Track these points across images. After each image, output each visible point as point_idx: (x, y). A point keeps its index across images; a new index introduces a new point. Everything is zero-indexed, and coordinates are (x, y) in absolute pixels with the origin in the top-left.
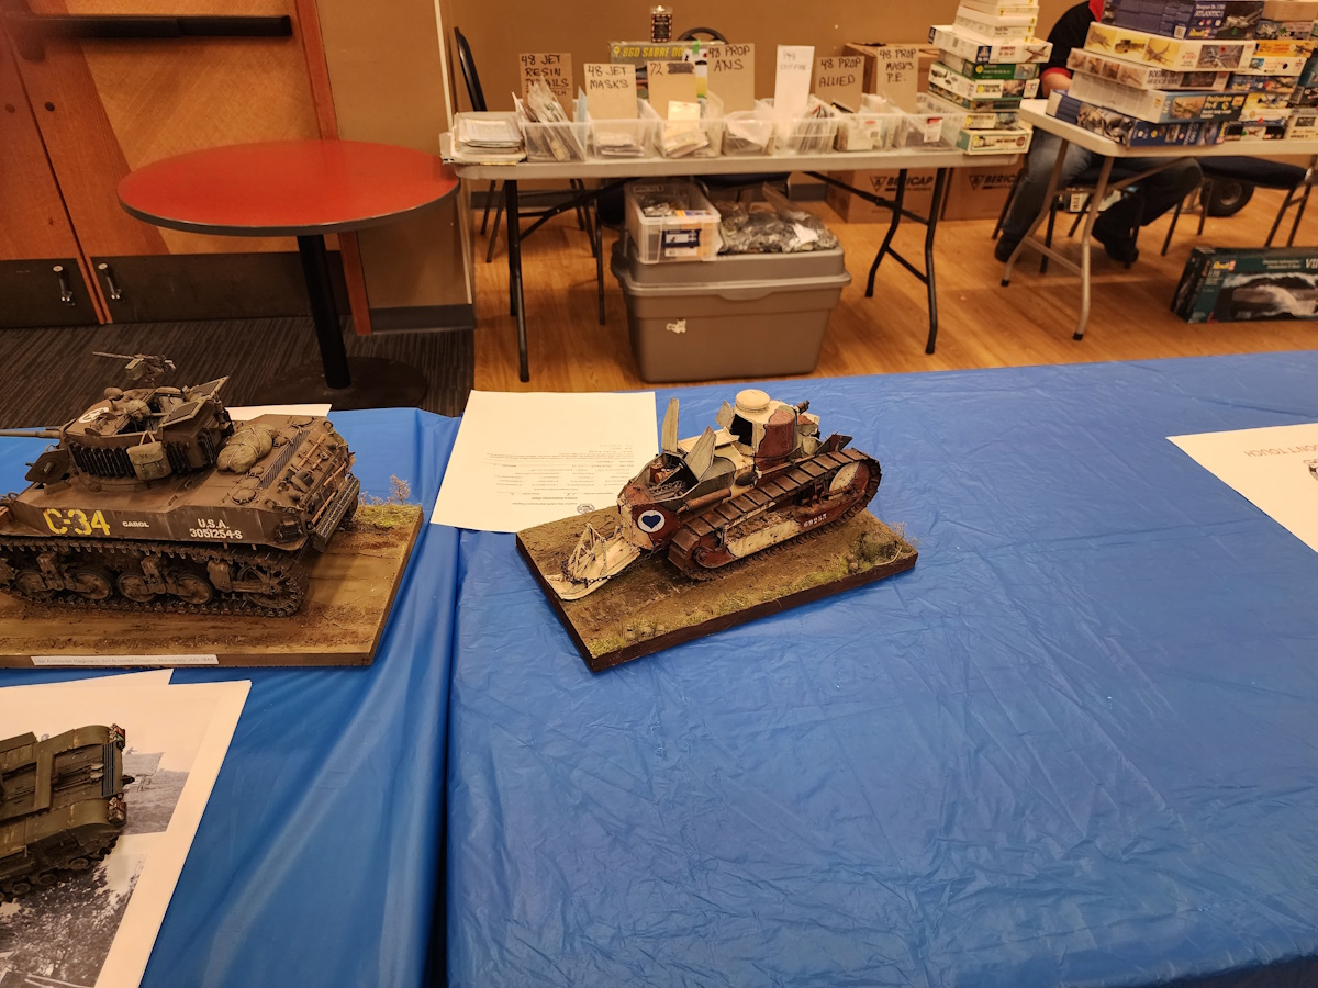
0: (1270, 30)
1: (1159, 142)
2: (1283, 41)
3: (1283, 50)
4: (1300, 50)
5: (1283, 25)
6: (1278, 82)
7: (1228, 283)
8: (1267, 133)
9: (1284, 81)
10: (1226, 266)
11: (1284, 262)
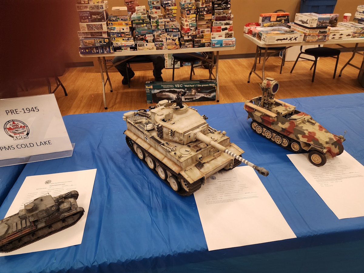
0: (114, 19)
1: (90, 53)
2: (120, 21)
3: (121, 24)
4: (127, 24)
5: (118, 17)
6: (125, 34)
7: (153, 92)
8: (130, 49)
9: (127, 34)
10: (150, 87)
11: (168, 86)
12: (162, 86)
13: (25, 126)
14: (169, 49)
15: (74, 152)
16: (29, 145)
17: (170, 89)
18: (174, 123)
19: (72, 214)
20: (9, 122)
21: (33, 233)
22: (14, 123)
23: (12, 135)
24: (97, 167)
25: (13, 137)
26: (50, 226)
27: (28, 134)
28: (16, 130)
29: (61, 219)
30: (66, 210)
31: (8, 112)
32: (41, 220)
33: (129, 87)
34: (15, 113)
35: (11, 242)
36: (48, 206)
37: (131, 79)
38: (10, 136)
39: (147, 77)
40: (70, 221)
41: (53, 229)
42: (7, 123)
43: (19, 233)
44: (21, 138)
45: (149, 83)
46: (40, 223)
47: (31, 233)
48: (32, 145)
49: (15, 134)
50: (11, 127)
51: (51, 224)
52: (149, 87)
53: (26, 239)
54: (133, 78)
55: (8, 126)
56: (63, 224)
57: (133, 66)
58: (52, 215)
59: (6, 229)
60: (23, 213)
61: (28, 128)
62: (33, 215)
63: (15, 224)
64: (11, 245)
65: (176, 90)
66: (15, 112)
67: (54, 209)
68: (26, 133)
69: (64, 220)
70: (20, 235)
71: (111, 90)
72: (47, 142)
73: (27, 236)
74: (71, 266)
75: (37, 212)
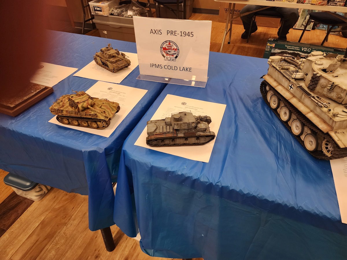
7: (273, 51)
10: (272, 45)
11: (293, 47)
12: (286, 46)
13: (177, 49)
14: (313, 4)
15: (207, 84)
16: (173, 68)
17: (294, 52)
18: (337, 76)
19: (206, 135)
20: (167, 42)
21: (173, 139)
22: (169, 44)
23: (165, 55)
24: (227, 103)
25: (164, 57)
26: (186, 138)
27: (176, 57)
28: (169, 51)
29: (197, 136)
30: (202, 130)
31: (168, 32)
32: (181, 131)
33: (247, 42)
34: (174, 35)
35: (156, 140)
36: (190, 121)
37: (252, 34)
38: (163, 55)
39: (269, 35)
40: (202, 140)
41: (187, 141)
42: (165, 43)
43: (164, 135)
44: (170, 60)
45: (273, 40)
46: (180, 133)
47: (172, 138)
48: (176, 68)
49: (167, 54)
50: (166, 47)
51: (188, 137)
52: (270, 45)
53: (167, 142)
54: (253, 33)
55: (164, 47)
56: (197, 141)
57: (258, 20)
58: (190, 130)
59: (155, 128)
60: (169, 120)
61: (178, 52)
62: (178, 124)
63: (161, 127)
64: (156, 142)
65: (301, 53)
66: (174, 33)
67: (194, 125)
68: (175, 56)
69: (198, 138)
70: (165, 136)
71: (229, 42)
72: (188, 69)
73: (168, 140)
74: (198, 177)
75: (181, 122)
